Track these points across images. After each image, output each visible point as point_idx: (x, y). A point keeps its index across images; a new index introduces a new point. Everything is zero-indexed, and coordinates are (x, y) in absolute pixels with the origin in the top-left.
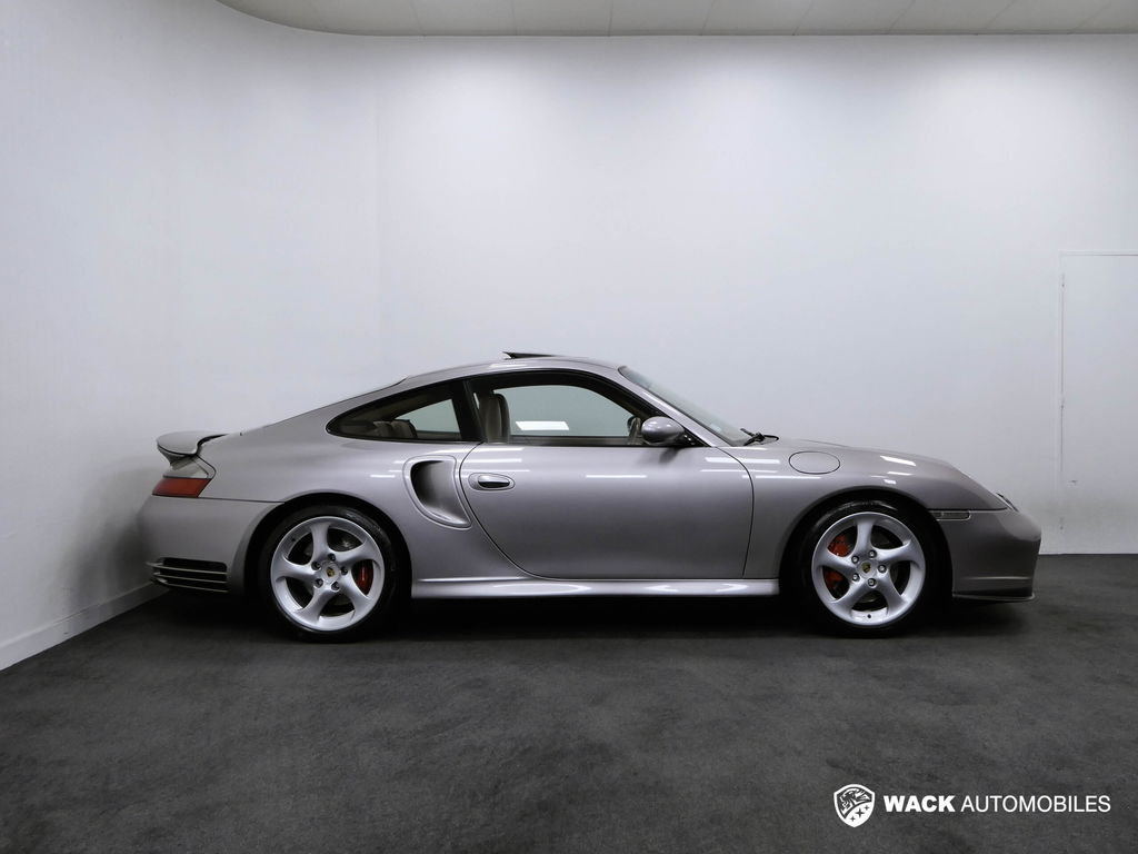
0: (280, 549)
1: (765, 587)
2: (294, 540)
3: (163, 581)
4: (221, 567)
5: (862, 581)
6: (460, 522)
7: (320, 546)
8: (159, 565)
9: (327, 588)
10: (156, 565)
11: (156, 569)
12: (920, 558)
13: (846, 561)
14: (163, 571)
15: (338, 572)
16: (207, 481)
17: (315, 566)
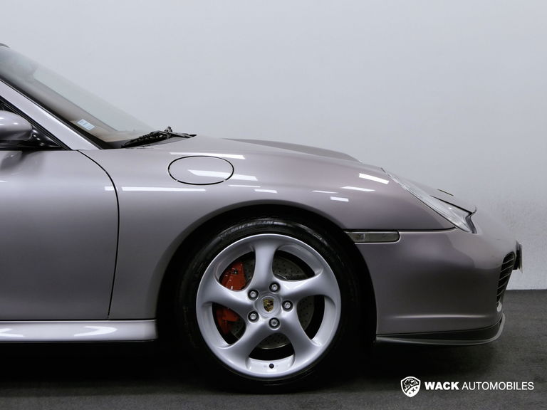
1: (140, 330)
5: (262, 321)
12: (335, 293)
13: (241, 297)
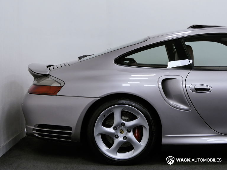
0: (99, 120)
2: (104, 116)
3: (37, 135)
4: (70, 128)
6: (186, 108)
7: (118, 119)
8: (36, 128)
9: (121, 139)
10: (34, 127)
11: (34, 129)
14: (37, 130)
15: (125, 131)
16: (60, 87)
17: (115, 128)
